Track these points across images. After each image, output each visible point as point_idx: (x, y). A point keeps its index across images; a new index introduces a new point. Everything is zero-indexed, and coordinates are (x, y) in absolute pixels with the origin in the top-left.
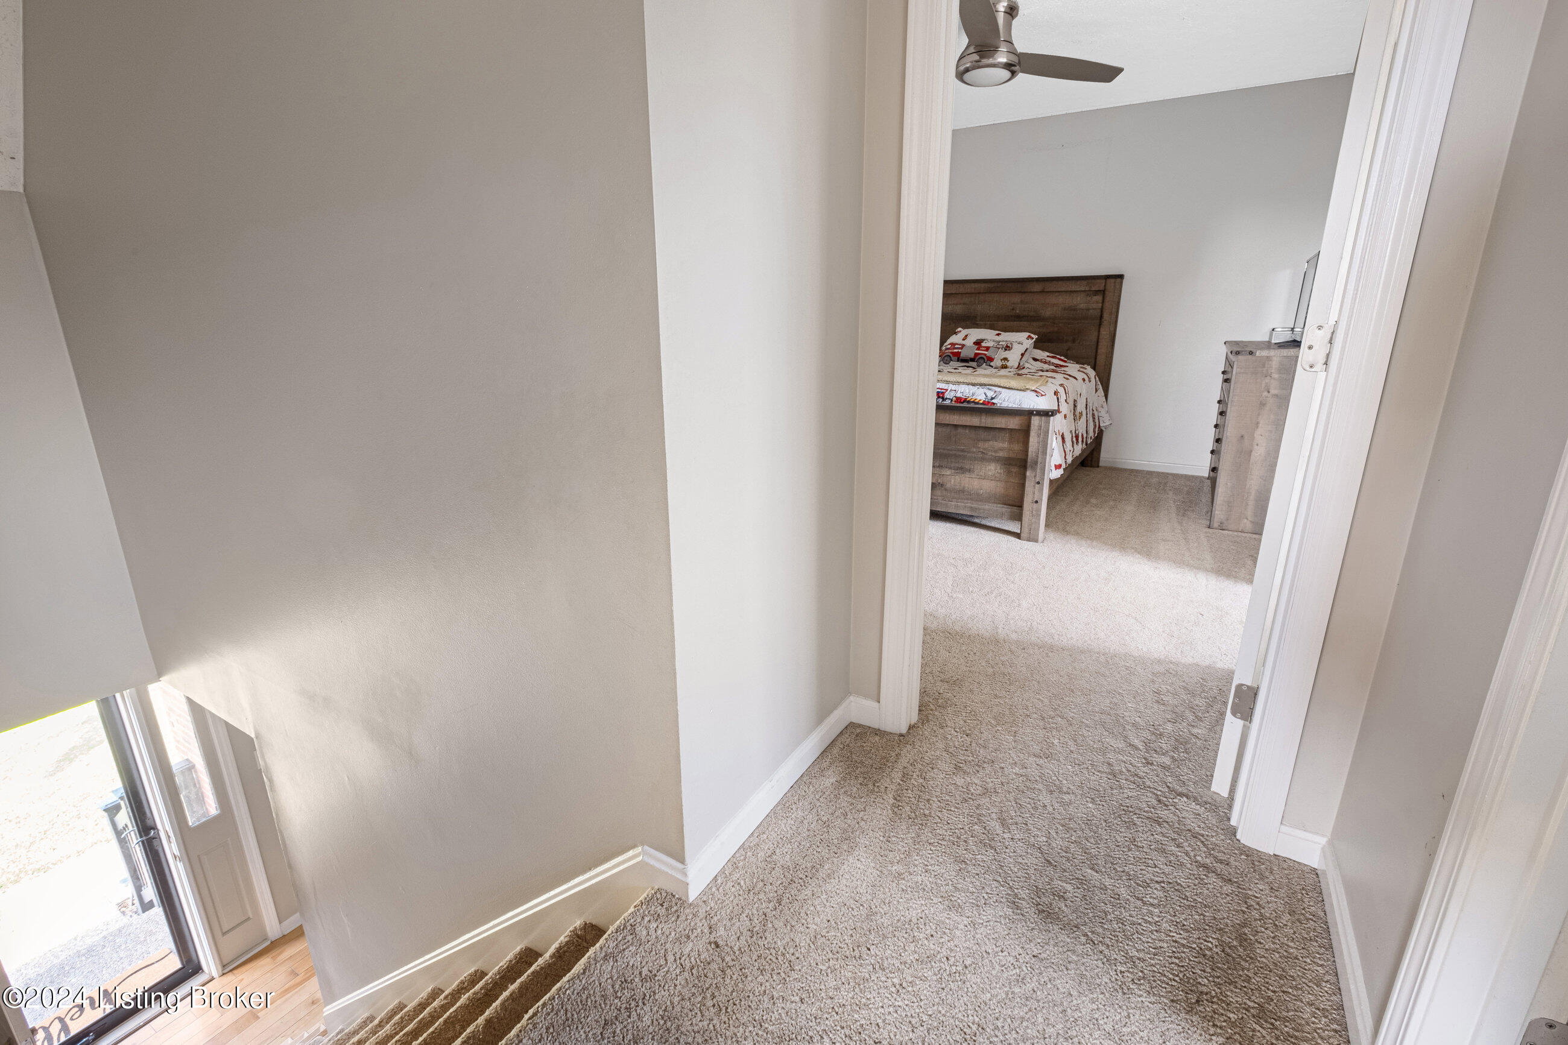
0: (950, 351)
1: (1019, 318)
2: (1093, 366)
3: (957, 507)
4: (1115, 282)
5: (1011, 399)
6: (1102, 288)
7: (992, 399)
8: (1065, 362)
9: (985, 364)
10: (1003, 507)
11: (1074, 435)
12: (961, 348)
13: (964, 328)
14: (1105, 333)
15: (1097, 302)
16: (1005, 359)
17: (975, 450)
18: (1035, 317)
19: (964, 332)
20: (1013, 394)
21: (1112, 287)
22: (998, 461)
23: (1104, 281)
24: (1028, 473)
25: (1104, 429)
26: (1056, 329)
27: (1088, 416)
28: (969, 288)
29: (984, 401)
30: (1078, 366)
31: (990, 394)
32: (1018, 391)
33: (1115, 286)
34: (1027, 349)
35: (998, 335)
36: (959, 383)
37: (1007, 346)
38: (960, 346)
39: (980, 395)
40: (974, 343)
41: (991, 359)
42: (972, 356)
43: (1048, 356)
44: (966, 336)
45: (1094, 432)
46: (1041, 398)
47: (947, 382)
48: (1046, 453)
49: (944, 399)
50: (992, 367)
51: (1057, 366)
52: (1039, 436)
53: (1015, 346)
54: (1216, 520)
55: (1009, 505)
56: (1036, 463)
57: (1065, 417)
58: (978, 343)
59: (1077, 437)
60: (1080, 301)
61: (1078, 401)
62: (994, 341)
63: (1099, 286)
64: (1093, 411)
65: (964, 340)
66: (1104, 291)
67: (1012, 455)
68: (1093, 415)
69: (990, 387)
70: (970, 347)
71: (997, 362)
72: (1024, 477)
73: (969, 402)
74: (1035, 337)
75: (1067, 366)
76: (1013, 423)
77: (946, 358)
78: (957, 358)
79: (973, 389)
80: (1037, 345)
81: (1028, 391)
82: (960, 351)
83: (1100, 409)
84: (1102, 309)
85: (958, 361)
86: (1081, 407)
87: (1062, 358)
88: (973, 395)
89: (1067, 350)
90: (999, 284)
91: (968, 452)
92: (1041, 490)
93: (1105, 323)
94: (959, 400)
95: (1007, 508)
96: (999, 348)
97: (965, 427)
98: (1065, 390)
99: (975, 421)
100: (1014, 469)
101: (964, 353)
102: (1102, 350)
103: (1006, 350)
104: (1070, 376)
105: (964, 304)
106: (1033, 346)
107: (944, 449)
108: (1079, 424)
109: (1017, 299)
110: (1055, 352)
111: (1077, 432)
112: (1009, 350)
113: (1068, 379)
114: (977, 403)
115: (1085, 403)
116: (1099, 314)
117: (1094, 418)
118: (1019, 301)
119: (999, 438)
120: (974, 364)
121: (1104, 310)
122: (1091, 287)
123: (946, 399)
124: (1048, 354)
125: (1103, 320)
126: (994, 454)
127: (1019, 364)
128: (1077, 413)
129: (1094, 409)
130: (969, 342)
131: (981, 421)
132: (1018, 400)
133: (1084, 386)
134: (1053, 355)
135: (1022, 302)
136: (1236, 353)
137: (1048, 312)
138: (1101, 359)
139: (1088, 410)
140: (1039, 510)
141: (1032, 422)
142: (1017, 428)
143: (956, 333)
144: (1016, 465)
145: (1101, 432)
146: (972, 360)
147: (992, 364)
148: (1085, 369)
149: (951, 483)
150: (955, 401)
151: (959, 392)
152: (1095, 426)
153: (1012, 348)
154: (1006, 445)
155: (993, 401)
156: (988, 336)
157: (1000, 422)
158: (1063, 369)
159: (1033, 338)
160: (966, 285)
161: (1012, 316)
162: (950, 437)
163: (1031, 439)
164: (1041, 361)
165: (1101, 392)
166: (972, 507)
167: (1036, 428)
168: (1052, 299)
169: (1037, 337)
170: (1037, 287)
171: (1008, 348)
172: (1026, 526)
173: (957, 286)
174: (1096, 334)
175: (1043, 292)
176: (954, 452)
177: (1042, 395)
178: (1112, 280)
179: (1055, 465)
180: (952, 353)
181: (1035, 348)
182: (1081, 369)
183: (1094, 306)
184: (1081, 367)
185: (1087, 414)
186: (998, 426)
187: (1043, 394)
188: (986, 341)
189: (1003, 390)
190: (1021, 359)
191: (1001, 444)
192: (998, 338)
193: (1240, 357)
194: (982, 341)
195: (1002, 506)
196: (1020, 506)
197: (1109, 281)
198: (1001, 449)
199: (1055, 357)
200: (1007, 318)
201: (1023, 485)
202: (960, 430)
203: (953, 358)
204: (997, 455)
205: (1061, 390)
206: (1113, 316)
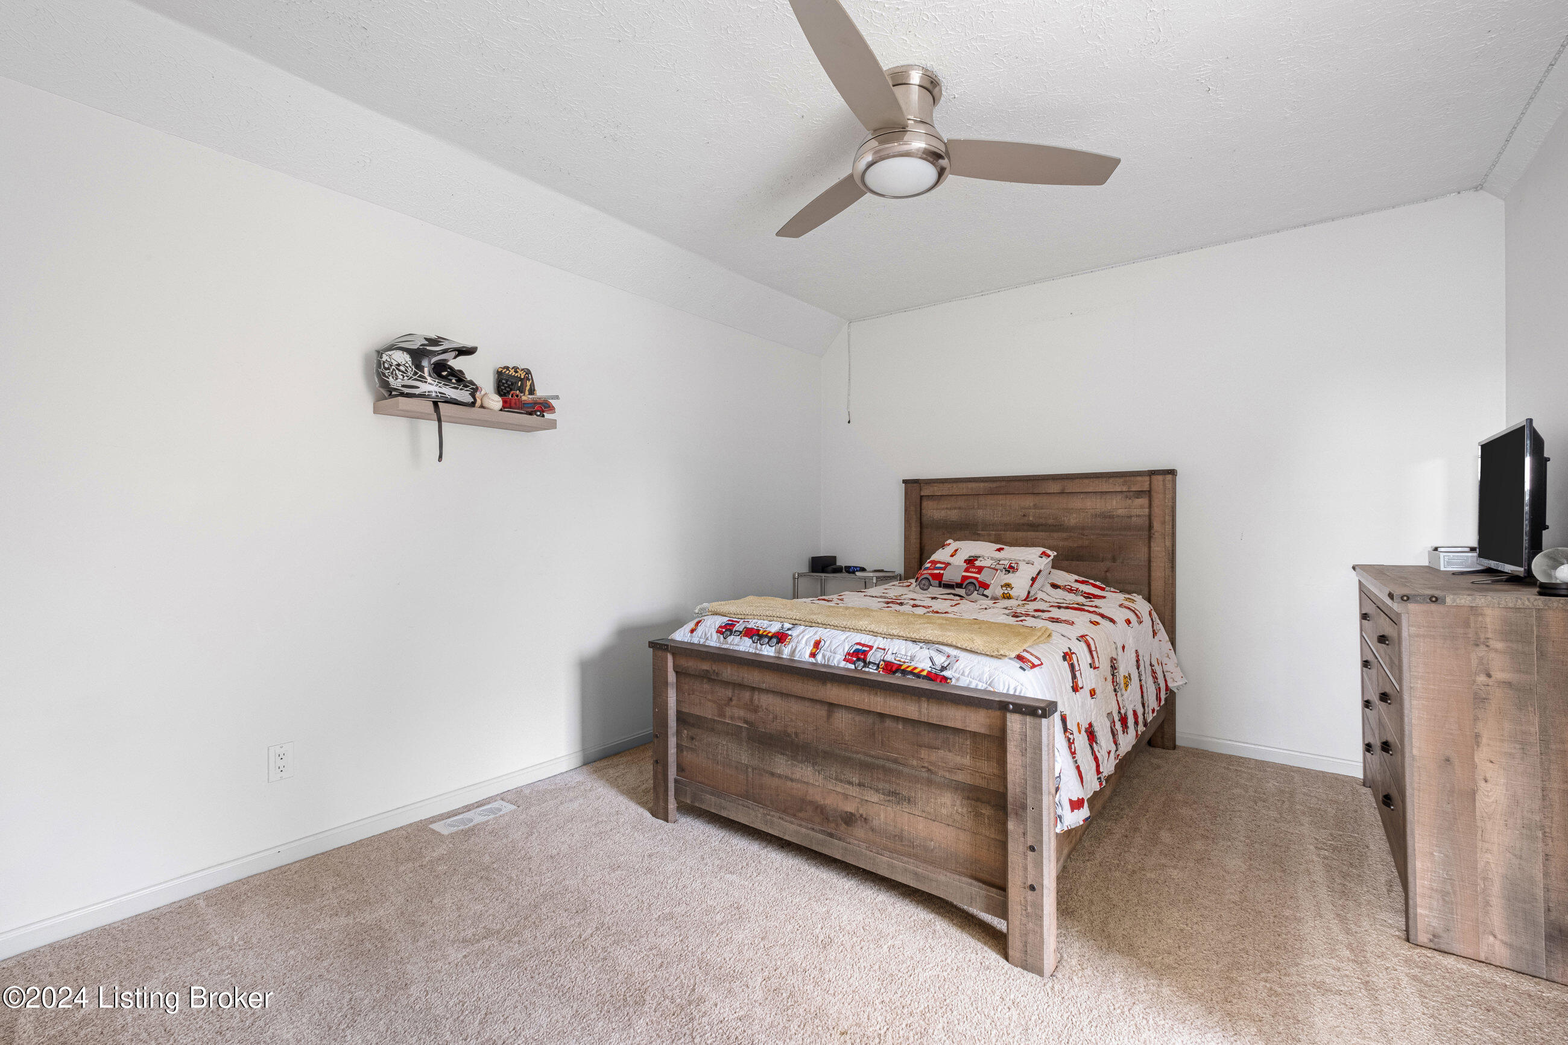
0: (929, 572)
1: (1033, 527)
2: (1147, 595)
3: (892, 867)
4: (1164, 481)
5: (976, 673)
6: (1146, 487)
7: (943, 669)
8: (1103, 589)
9: (976, 592)
10: (971, 885)
11: (1116, 719)
12: (944, 569)
13: (955, 540)
14: (1159, 549)
15: (1142, 507)
16: (1008, 585)
17: (915, 763)
18: (1055, 526)
19: (953, 545)
20: (976, 661)
21: (1161, 487)
22: (956, 789)
23: (1147, 478)
24: (1011, 825)
25: (1176, 691)
26: (1087, 543)
27: (1143, 678)
28: (963, 488)
29: (929, 672)
30: (1120, 597)
31: (940, 660)
32: (988, 658)
33: (1164, 485)
34: (1040, 571)
35: (999, 550)
36: (892, 636)
37: (1011, 567)
38: (943, 566)
39: (923, 660)
40: (965, 561)
41: (986, 586)
42: (959, 580)
43: (1076, 581)
44: (956, 550)
45: (1159, 699)
46: (1030, 673)
47: (875, 634)
48: (1041, 790)
49: (866, 664)
50: (987, 597)
51: (1089, 596)
52: (1023, 754)
53: (1022, 567)
54: (1420, 925)
55: (984, 882)
56: (1024, 807)
57: (1093, 693)
58: (970, 561)
59: (1124, 720)
60: (1116, 505)
61: (1119, 658)
62: (992, 559)
63: (1143, 484)
64: (1151, 665)
65: (952, 556)
66: (1150, 491)
67: (980, 782)
68: (1154, 672)
69: (941, 647)
70: (959, 566)
71: (995, 590)
72: (1005, 832)
73: (904, 672)
74: (1053, 554)
75: (1104, 597)
76: (976, 721)
77: (923, 582)
78: (937, 582)
79: (913, 649)
80: (1056, 565)
81: (1006, 659)
82: (942, 572)
83: (1165, 660)
84: (1150, 516)
85: (940, 586)
86: (1126, 665)
87: (1098, 583)
88: (912, 659)
89: (1106, 571)
90: (1003, 484)
91: (904, 765)
92: (1039, 865)
93: (1157, 535)
94: (891, 668)
95: (980, 888)
96: (997, 570)
97: (897, 719)
98: (1089, 646)
99: (910, 709)
100: (987, 811)
101: (949, 576)
102: (1158, 573)
103: (1009, 572)
104: (1103, 616)
105: (960, 508)
106: (1050, 565)
107: (865, 754)
108: (1125, 696)
109: (1029, 501)
110: (1087, 577)
111: (1123, 711)
112: (1013, 572)
113: (1096, 623)
114: (918, 676)
115: (1134, 659)
116: (1147, 522)
117: (1155, 678)
118: (1031, 504)
119: (954, 746)
120: (962, 592)
121: (1152, 518)
122: (1129, 487)
123: (870, 663)
124: (1077, 577)
125: (1152, 531)
126: (947, 775)
127: (1029, 593)
128: (1120, 679)
129: (1154, 663)
130: (959, 561)
131: (920, 711)
132: (986, 676)
133: (1129, 631)
134: (1084, 579)
135: (1035, 507)
136: (1402, 598)
137: (1072, 520)
138: (1158, 586)
139: (1142, 668)
140: (1039, 906)
141: (1009, 723)
142: (982, 731)
143: (943, 546)
144: (989, 803)
145: (1171, 695)
146: (959, 586)
147: (986, 592)
148: (1133, 601)
149: (879, 819)
150: (883, 668)
151: (890, 652)
152: (1159, 690)
153: (1017, 569)
154: (967, 761)
155: (945, 673)
156: (985, 550)
157: (954, 717)
158: (1097, 602)
159: (1049, 556)
160: (961, 485)
161: (1023, 525)
162: (874, 734)
163: (1010, 759)
164: (1064, 588)
165: (1163, 634)
166: (916, 874)
167: (1017, 736)
168: (1076, 503)
169: (1055, 553)
170: (1055, 487)
171: (1011, 569)
172: (1017, 935)
173: (949, 486)
174: (1146, 550)
175: (1062, 493)
176: (881, 762)
177: (1034, 666)
178: (1160, 478)
179: (1071, 801)
180: (931, 575)
181: (1053, 567)
182: (1127, 603)
183: (1138, 512)
184: (1127, 599)
185: (1140, 675)
186: (949, 724)
187: (1037, 662)
188: (981, 559)
189: (963, 655)
190: (1032, 586)
191: (959, 758)
192: (998, 555)
193: (1412, 606)
194: (976, 558)
195: (970, 881)
196: (1003, 888)
197: (1154, 477)
198: (960, 769)
199: (1088, 582)
200: (1018, 527)
201: (1004, 845)
202: (889, 723)
203: (932, 582)
204: (955, 778)
205: (1080, 649)
206: (1168, 527)
